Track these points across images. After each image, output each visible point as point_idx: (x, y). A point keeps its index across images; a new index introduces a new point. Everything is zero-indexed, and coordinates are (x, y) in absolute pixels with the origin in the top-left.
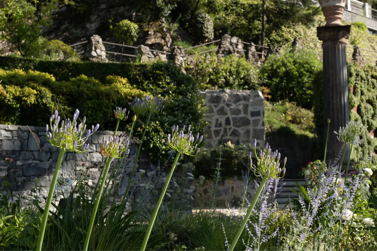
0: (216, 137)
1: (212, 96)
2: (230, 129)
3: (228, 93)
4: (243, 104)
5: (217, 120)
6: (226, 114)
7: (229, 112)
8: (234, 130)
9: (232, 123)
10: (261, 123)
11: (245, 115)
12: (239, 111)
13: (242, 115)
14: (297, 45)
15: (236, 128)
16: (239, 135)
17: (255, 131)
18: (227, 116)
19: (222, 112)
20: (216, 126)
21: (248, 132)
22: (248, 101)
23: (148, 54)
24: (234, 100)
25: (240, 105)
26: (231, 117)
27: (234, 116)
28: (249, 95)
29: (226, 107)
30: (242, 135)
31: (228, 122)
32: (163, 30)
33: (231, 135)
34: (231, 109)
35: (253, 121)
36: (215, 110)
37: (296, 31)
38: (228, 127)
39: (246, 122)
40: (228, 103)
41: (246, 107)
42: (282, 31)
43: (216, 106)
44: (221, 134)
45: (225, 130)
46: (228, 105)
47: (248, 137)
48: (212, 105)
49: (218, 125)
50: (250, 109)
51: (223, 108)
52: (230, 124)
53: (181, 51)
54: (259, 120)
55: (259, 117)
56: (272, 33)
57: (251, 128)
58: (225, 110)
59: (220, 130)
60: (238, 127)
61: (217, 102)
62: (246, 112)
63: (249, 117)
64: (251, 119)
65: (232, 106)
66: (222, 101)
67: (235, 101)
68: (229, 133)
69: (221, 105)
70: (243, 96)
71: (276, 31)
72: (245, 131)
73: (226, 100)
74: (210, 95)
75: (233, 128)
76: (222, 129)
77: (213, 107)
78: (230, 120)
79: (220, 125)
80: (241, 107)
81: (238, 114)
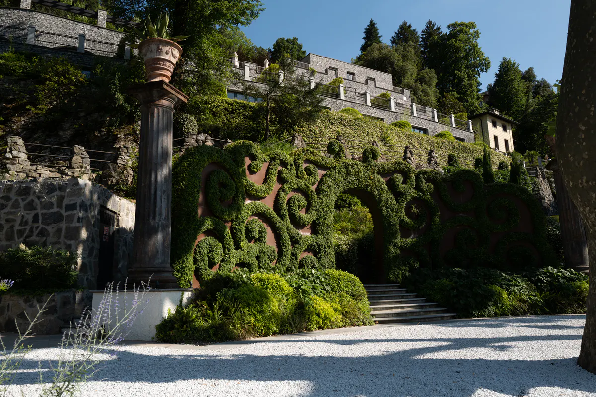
0: (18, 239)
1: (20, 187)
2: (37, 227)
3: (40, 183)
4: (57, 196)
5: (23, 216)
6: (35, 209)
7: (39, 207)
8: (42, 228)
9: (40, 221)
10: (76, 219)
11: (58, 210)
12: (52, 204)
13: (55, 210)
14: (296, 142)
15: (44, 226)
16: (48, 235)
17: (68, 229)
18: (36, 212)
19: (30, 206)
20: (21, 225)
21: (59, 231)
22: (64, 191)
23: (82, 154)
24: (46, 191)
25: (53, 196)
26: (40, 211)
27: (44, 211)
28: (66, 184)
29: (36, 200)
30: (51, 235)
31: (36, 219)
32: (136, 133)
33: (37, 236)
34: (41, 202)
35: (66, 216)
36: (22, 204)
37: (310, 130)
38: (36, 225)
39: (58, 218)
40: (40, 195)
41: (61, 199)
42: (294, 130)
43: (23, 200)
44: (25, 235)
45: (32, 228)
46: (39, 198)
47: (59, 238)
48: (20, 198)
49: (24, 223)
50: (66, 202)
51: (33, 201)
52: (37, 222)
53: (127, 150)
54: (74, 214)
55: (75, 212)
56: (283, 133)
57: (63, 225)
58: (34, 204)
59: (25, 229)
60: (48, 224)
61: (25, 195)
62: (59, 205)
63: (63, 212)
64: (64, 213)
65: (43, 198)
66: (32, 193)
67: (48, 192)
68: (36, 232)
69: (31, 197)
70: (59, 185)
71: (287, 131)
72: (55, 229)
73: (37, 191)
74: (18, 185)
75: (41, 226)
76: (28, 228)
77: (20, 201)
78: (38, 216)
79: (26, 223)
80: (54, 200)
81: (49, 209)
